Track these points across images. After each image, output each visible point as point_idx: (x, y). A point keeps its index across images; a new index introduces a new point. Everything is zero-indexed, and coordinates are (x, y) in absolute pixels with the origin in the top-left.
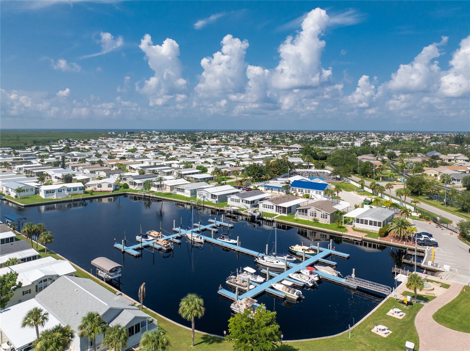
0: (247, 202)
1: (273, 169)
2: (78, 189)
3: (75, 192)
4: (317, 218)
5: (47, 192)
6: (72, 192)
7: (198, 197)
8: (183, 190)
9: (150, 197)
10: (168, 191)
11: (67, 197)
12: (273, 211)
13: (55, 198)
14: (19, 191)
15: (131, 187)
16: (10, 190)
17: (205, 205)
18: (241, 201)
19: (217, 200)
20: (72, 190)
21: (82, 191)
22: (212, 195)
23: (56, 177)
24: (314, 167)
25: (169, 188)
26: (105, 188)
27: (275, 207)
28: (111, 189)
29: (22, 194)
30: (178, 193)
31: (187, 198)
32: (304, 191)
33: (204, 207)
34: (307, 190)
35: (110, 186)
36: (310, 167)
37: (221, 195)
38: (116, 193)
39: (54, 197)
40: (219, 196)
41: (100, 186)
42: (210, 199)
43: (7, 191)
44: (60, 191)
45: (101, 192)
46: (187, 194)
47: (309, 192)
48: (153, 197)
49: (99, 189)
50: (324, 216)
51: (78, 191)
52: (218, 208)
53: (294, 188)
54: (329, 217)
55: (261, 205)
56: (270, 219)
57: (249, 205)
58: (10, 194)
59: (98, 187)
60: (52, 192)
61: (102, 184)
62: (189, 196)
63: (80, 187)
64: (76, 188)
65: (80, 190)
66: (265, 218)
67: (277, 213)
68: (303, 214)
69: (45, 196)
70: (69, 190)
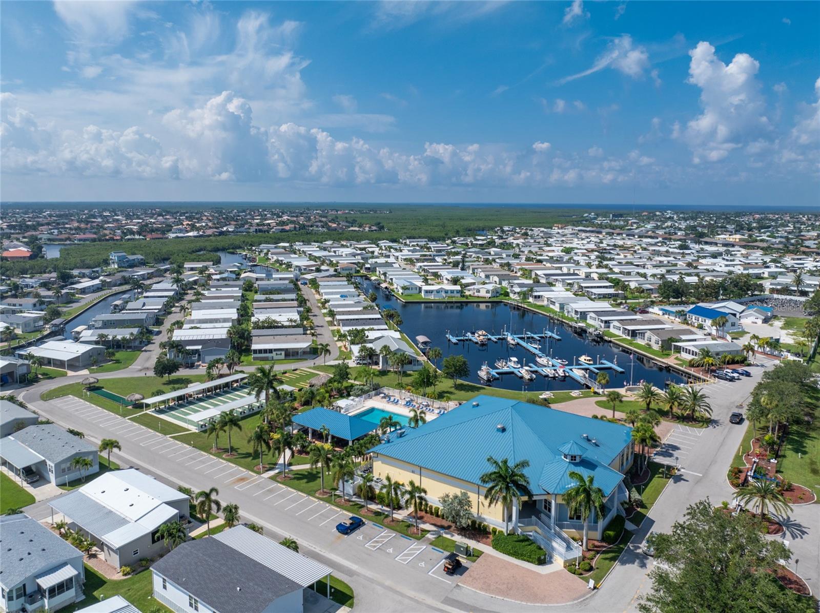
0: (602, 321)
2: (455, 292)
3: (453, 295)
4: (651, 343)
5: (427, 292)
6: (449, 294)
7: (564, 312)
8: (554, 302)
9: (522, 307)
10: (545, 303)
11: (444, 298)
12: (618, 333)
14: (404, 288)
15: (511, 295)
17: (564, 320)
18: (597, 319)
19: (578, 316)
20: (449, 292)
21: (460, 295)
22: (577, 311)
23: (446, 279)
25: (546, 300)
26: (483, 293)
27: (622, 329)
28: (489, 295)
29: (407, 292)
30: (550, 306)
31: (555, 312)
32: (700, 319)
33: (562, 322)
35: (488, 292)
37: (585, 312)
38: (494, 299)
39: (432, 297)
41: (478, 291)
43: (396, 288)
44: (438, 291)
45: (479, 297)
46: (556, 307)
47: (705, 321)
48: (524, 308)
49: (476, 294)
51: (455, 294)
52: (574, 325)
53: (691, 315)
55: (612, 325)
56: (610, 339)
57: (603, 325)
58: (398, 291)
60: (431, 292)
61: (481, 290)
62: (558, 310)
63: (457, 290)
64: (454, 290)
65: (457, 293)
66: (607, 338)
67: (623, 335)
68: (641, 338)
69: (426, 295)
70: (446, 292)
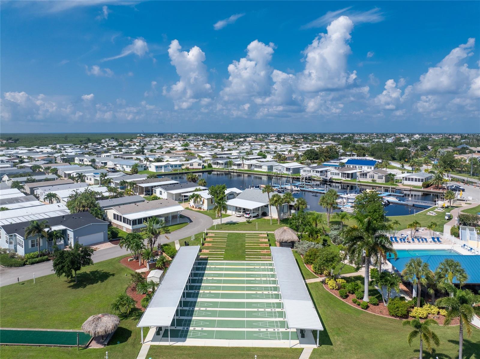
0: (317, 172)
1: (325, 154)
2: (178, 166)
3: (176, 168)
4: (375, 179)
5: (157, 167)
6: (174, 168)
7: (274, 171)
8: (261, 166)
9: (234, 172)
10: (247, 168)
11: (170, 171)
12: (339, 177)
13: (163, 172)
15: (214, 166)
16: (125, 167)
18: (312, 171)
19: (291, 172)
20: (174, 166)
21: (180, 168)
22: (287, 168)
24: (356, 156)
25: (247, 166)
26: (195, 166)
27: (340, 174)
28: (201, 167)
30: (256, 169)
31: (265, 172)
33: (281, 177)
34: (360, 166)
35: (199, 165)
36: (353, 155)
37: (294, 168)
38: (204, 170)
40: (293, 169)
41: (191, 165)
42: (285, 172)
43: (123, 168)
44: (165, 166)
45: (193, 169)
46: (265, 169)
48: (237, 172)
49: (191, 167)
50: (380, 178)
51: (178, 168)
52: (295, 177)
53: (349, 165)
54: (384, 178)
56: (339, 181)
57: (319, 174)
58: (125, 170)
59: (190, 165)
60: (161, 167)
61: (193, 163)
62: (267, 171)
63: (179, 165)
64: (177, 165)
65: (179, 166)
66: (334, 181)
67: (342, 178)
68: (363, 177)
69: (156, 171)
70: (172, 166)
